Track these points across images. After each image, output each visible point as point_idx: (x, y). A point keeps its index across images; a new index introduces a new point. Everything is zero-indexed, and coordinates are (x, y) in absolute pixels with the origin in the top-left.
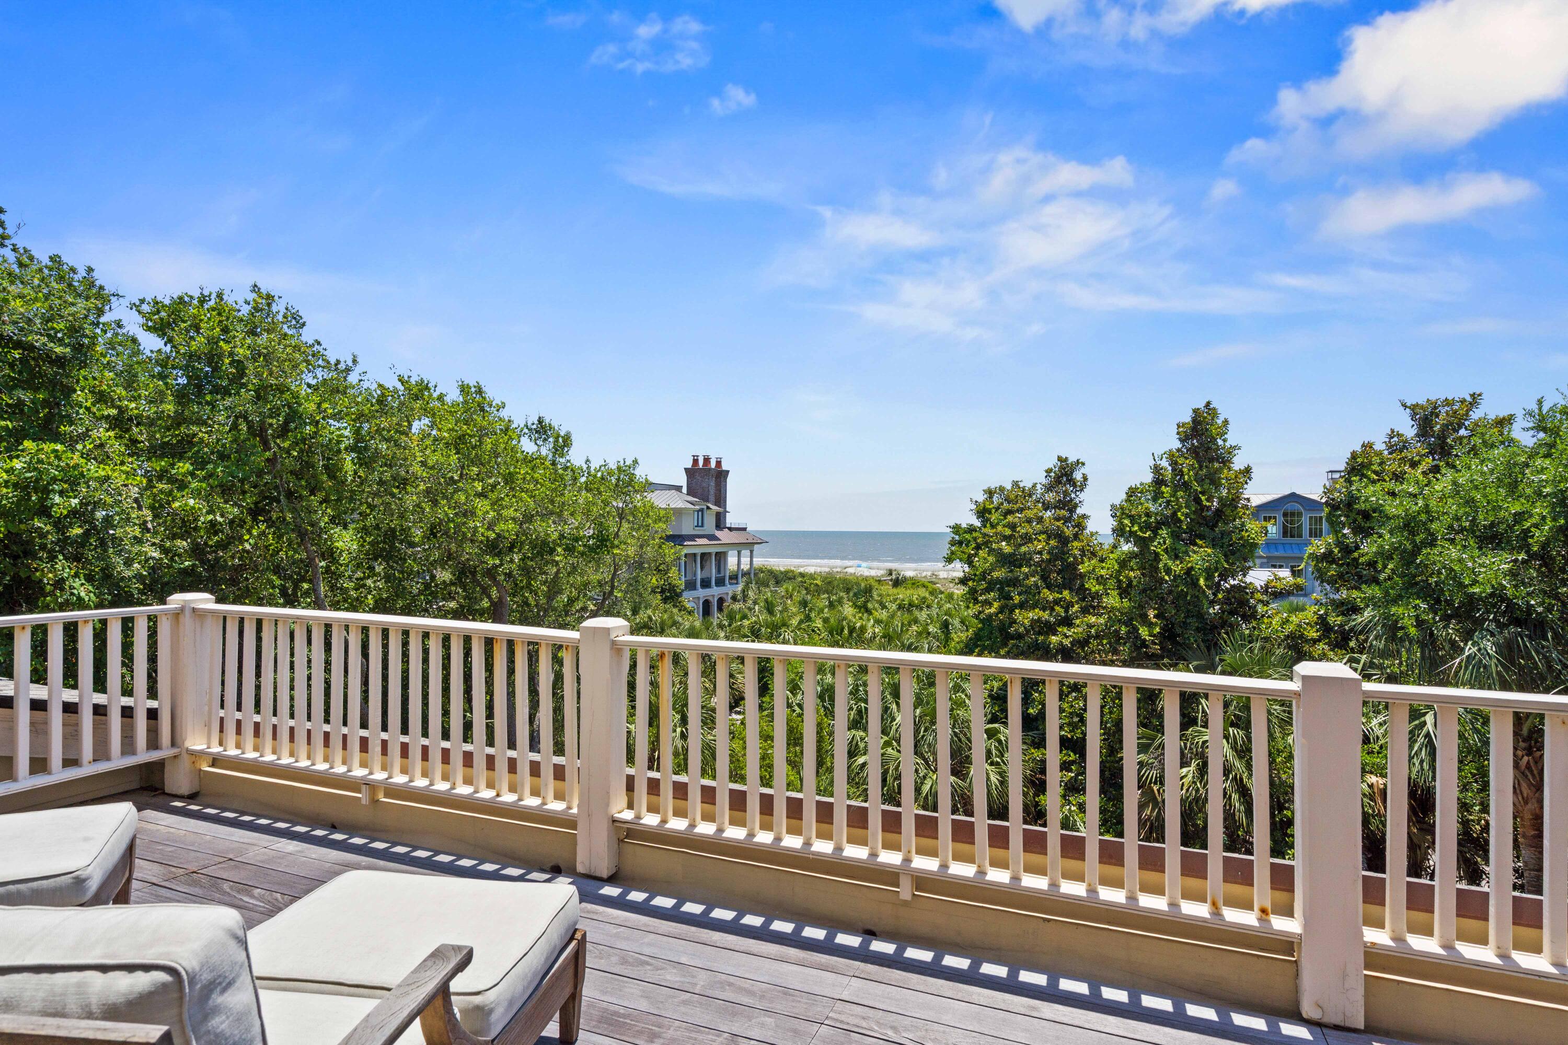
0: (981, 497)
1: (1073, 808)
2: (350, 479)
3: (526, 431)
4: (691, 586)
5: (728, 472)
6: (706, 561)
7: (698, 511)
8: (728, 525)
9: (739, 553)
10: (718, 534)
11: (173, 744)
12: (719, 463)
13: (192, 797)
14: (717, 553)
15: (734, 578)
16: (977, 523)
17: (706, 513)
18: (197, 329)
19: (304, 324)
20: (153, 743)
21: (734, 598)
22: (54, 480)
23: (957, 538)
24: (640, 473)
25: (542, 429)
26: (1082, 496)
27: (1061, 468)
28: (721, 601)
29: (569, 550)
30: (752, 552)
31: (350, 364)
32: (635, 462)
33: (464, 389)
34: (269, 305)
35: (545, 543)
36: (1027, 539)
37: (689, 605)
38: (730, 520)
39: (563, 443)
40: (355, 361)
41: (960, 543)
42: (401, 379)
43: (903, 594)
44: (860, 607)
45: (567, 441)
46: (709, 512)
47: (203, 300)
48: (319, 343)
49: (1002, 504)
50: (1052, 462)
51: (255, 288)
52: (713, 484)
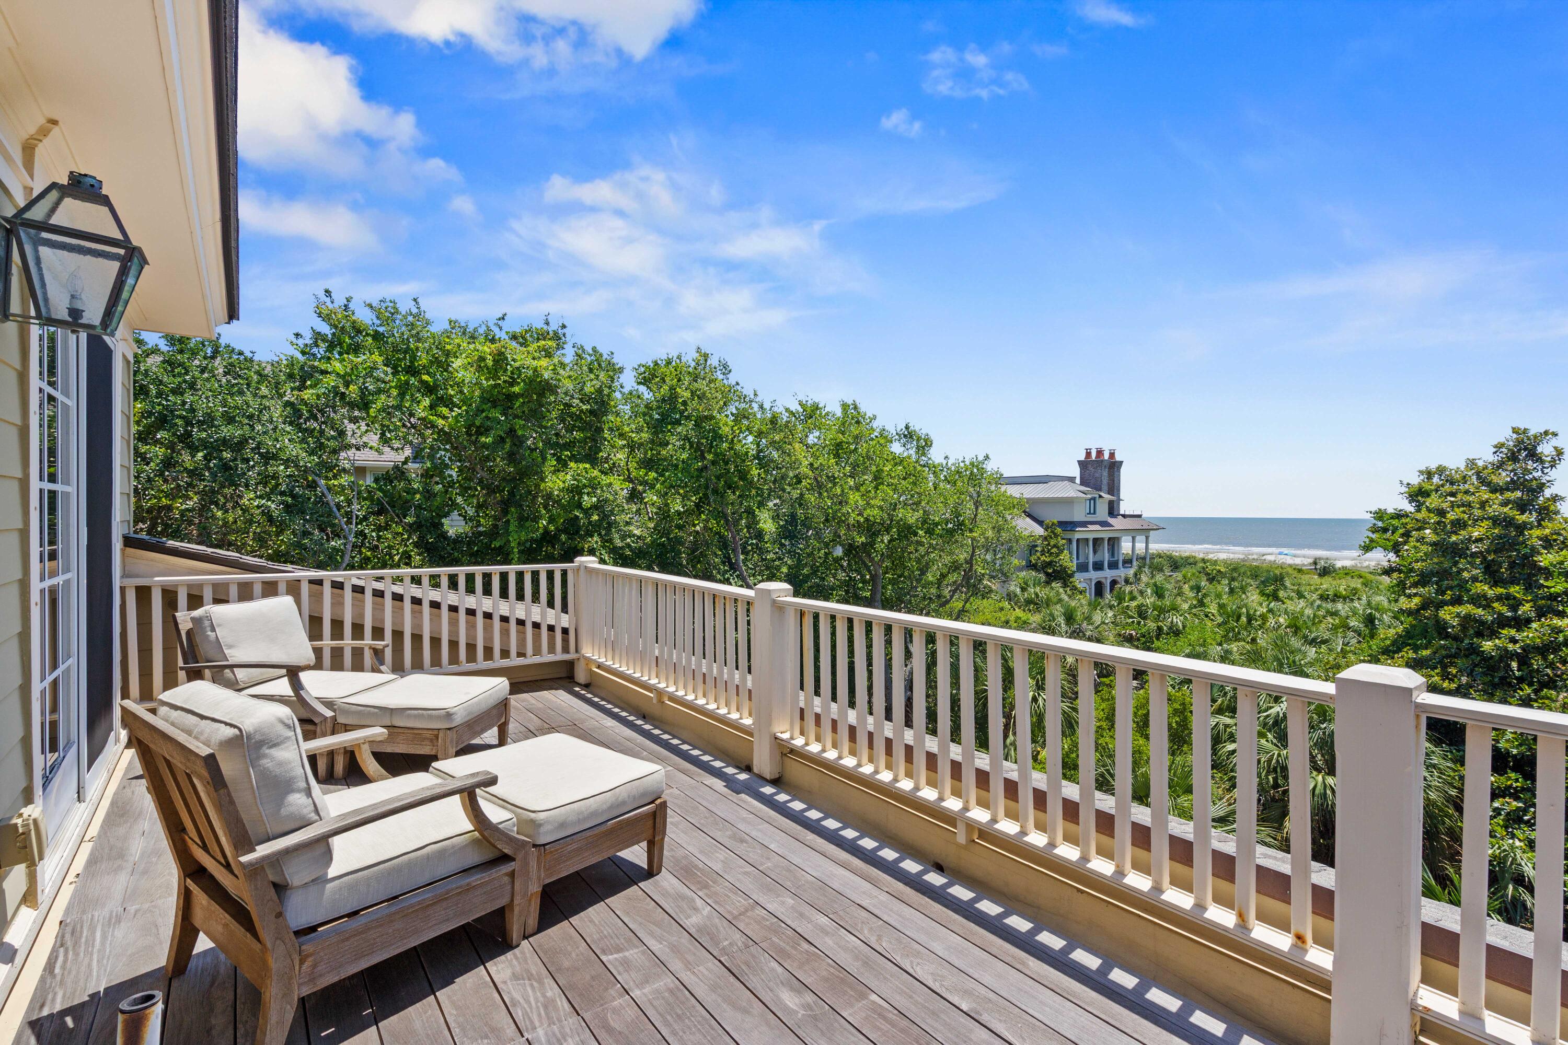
0: (1415, 480)
1: (1518, 843)
2: (756, 479)
3: (897, 437)
4: (1083, 568)
5: (1122, 462)
6: (1099, 546)
7: (1090, 500)
8: (1122, 512)
9: (1134, 538)
10: (1111, 521)
11: (577, 651)
12: (1112, 455)
13: (587, 686)
14: (1110, 539)
15: (1128, 562)
16: (1409, 508)
17: (1098, 501)
18: (664, 381)
19: (730, 371)
20: (566, 649)
21: (1127, 581)
22: (585, 486)
23: (1380, 524)
24: (990, 467)
25: (909, 435)
26: (1553, 474)
27: (1519, 442)
28: (1114, 583)
29: (930, 532)
30: (1147, 538)
31: (752, 397)
32: (987, 457)
33: (845, 406)
34: (706, 360)
35: (909, 527)
36: (1459, 525)
37: (1080, 586)
38: (1124, 508)
39: (924, 445)
40: (755, 395)
41: (1385, 530)
42: (801, 403)
43: (1327, 584)
44: (1268, 596)
45: (928, 443)
46: (1101, 500)
47: (669, 362)
48: (738, 384)
49: (1443, 486)
50: (1505, 435)
51: (698, 350)
52: (1105, 473)
